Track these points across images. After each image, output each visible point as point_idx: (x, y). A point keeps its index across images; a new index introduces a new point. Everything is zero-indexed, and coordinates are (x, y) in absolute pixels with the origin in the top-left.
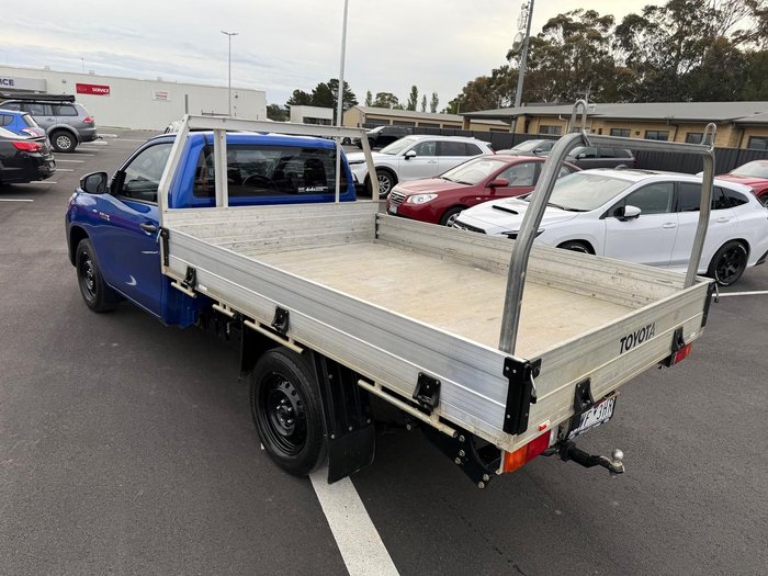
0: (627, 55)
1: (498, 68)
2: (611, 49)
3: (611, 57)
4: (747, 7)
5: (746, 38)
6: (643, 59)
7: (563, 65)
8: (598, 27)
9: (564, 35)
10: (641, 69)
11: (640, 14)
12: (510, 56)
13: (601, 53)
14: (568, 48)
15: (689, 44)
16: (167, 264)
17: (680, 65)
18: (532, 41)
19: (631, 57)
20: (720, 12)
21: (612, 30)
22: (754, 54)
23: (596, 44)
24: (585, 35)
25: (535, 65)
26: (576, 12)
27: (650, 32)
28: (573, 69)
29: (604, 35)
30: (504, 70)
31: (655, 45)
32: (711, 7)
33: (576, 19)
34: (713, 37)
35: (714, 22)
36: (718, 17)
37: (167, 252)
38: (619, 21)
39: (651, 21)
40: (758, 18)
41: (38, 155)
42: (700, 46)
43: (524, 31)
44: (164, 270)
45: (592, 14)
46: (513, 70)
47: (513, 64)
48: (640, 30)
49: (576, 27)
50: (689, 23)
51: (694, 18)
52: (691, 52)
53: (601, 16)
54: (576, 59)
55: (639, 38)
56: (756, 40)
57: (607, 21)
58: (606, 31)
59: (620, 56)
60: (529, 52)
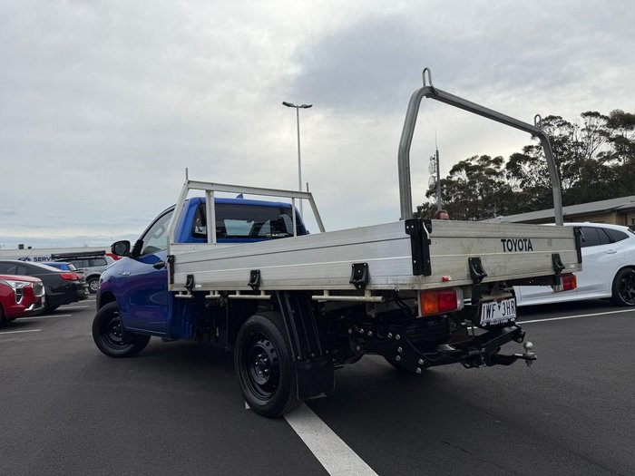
0: (519, 182)
1: (421, 205)
2: (506, 179)
3: (508, 185)
4: (602, 137)
5: (609, 157)
6: (533, 183)
7: (472, 196)
8: (492, 166)
9: (468, 175)
10: (533, 190)
11: (522, 152)
12: (428, 195)
13: (500, 183)
14: (472, 183)
15: (565, 168)
16: (172, 282)
17: (563, 183)
18: (443, 182)
19: (523, 182)
20: (582, 143)
21: (503, 166)
22: (619, 167)
23: (493, 177)
24: (484, 172)
25: (450, 198)
26: (473, 158)
27: (533, 163)
28: (480, 198)
29: (498, 171)
30: (426, 205)
31: (539, 172)
32: (574, 140)
33: (474, 163)
34: (582, 160)
35: (580, 150)
36: (582, 147)
37: (172, 272)
38: (507, 160)
39: (532, 156)
40: (613, 143)
41: (78, 282)
42: (575, 168)
43: (435, 174)
44: (170, 288)
45: (485, 158)
46: (433, 205)
47: (432, 200)
48: (525, 163)
49: (475, 168)
50: (561, 154)
51: (564, 149)
52: (569, 172)
53: (492, 158)
54: (481, 190)
55: (526, 168)
56: (617, 157)
57: (498, 161)
58: (499, 168)
59: (514, 184)
60: (442, 190)
